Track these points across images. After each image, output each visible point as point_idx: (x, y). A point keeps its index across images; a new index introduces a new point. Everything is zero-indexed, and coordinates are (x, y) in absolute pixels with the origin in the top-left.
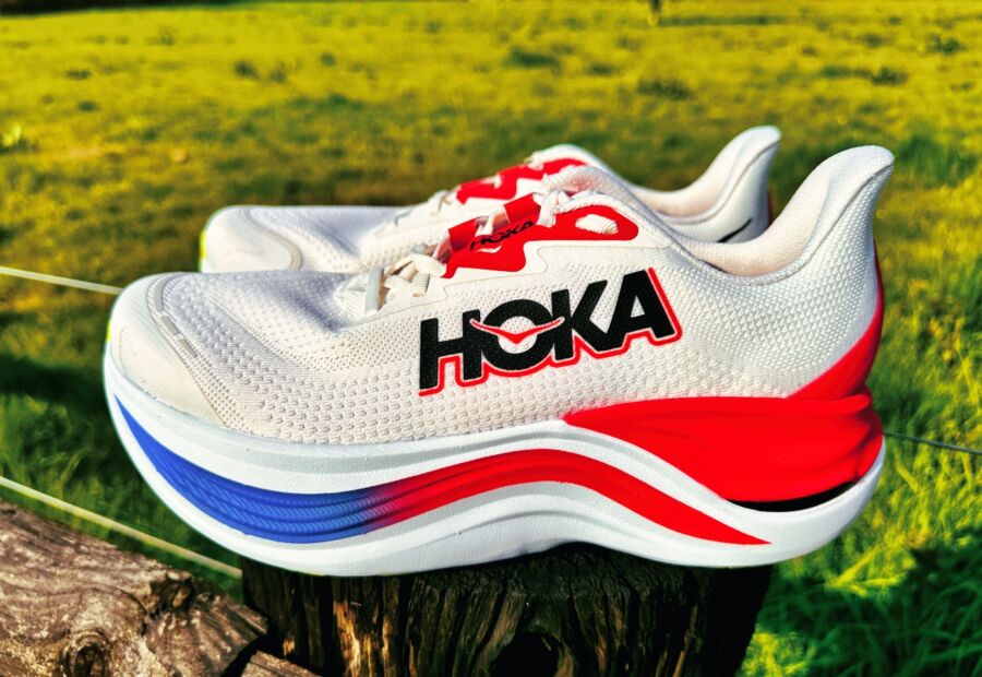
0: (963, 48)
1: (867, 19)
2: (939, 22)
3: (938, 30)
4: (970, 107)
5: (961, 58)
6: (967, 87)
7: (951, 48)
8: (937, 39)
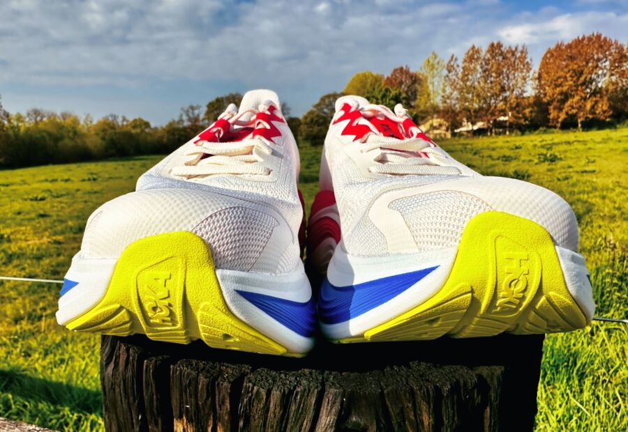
0: (561, 159)
1: (502, 148)
2: (543, 147)
3: (544, 151)
4: (570, 189)
5: (560, 164)
7: (553, 159)
8: (545, 155)
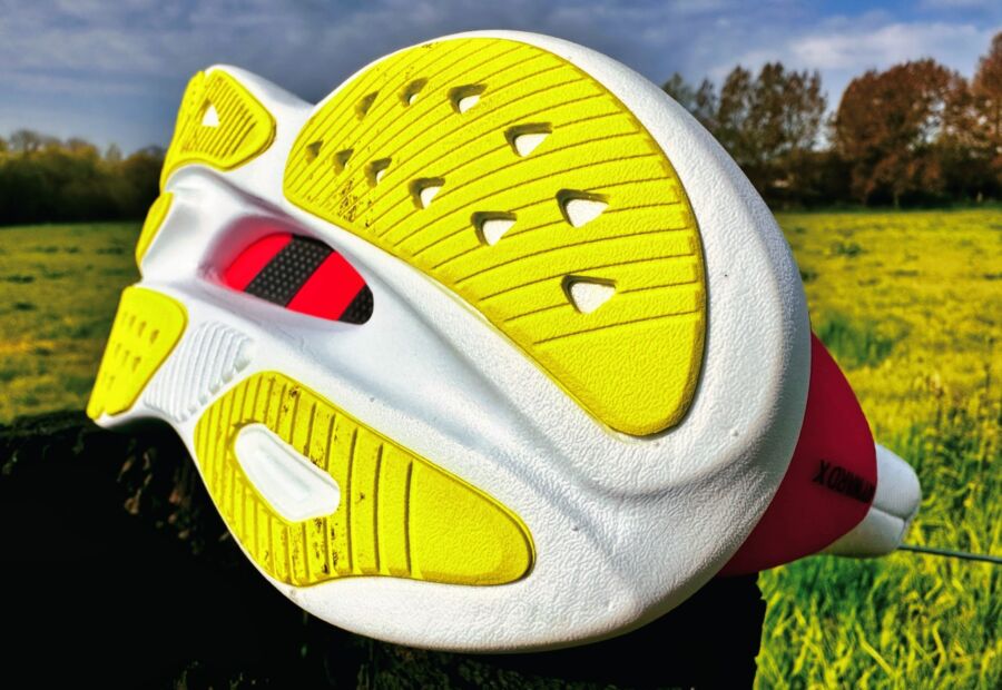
0: (866, 252)
2: (839, 231)
3: (840, 238)
4: (878, 299)
5: (864, 259)
6: (873, 282)
7: (854, 252)
8: (840, 244)
